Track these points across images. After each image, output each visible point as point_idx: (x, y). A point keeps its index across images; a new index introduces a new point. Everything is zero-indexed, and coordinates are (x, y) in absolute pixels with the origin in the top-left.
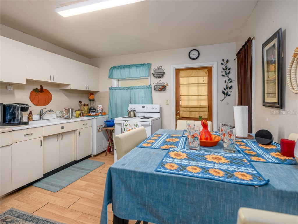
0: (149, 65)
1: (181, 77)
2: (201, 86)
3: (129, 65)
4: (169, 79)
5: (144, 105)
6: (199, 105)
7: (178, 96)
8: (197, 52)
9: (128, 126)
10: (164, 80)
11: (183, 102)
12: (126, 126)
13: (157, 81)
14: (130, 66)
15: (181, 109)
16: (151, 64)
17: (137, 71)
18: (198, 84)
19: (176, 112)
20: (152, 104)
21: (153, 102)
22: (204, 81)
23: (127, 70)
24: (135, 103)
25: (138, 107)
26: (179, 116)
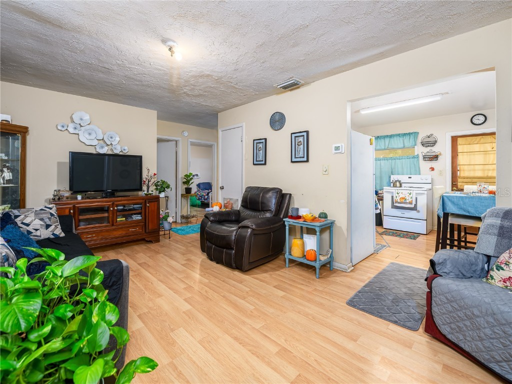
0: (416, 134)
1: (460, 145)
2: (489, 154)
3: (390, 134)
4: (444, 148)
5: (410, 176)
6: (486, 175)
7: (454, 165)
8: (482, 116)
9: (400, 194)
10: (436, 149)
11: (462, 172)
12: (398, 194)
13: (426, 150)
14: (391, 136)
15: (459, 180)
16: (418, 133)
17: (400, 140)
18: (485, 152)
19: (452, 183)
20: (420, 174)
21: (421, 173)
22: (493, 148)
23: (387, 140)
24: (398, 174)
25: (404, 178)
26: (457, 187)
